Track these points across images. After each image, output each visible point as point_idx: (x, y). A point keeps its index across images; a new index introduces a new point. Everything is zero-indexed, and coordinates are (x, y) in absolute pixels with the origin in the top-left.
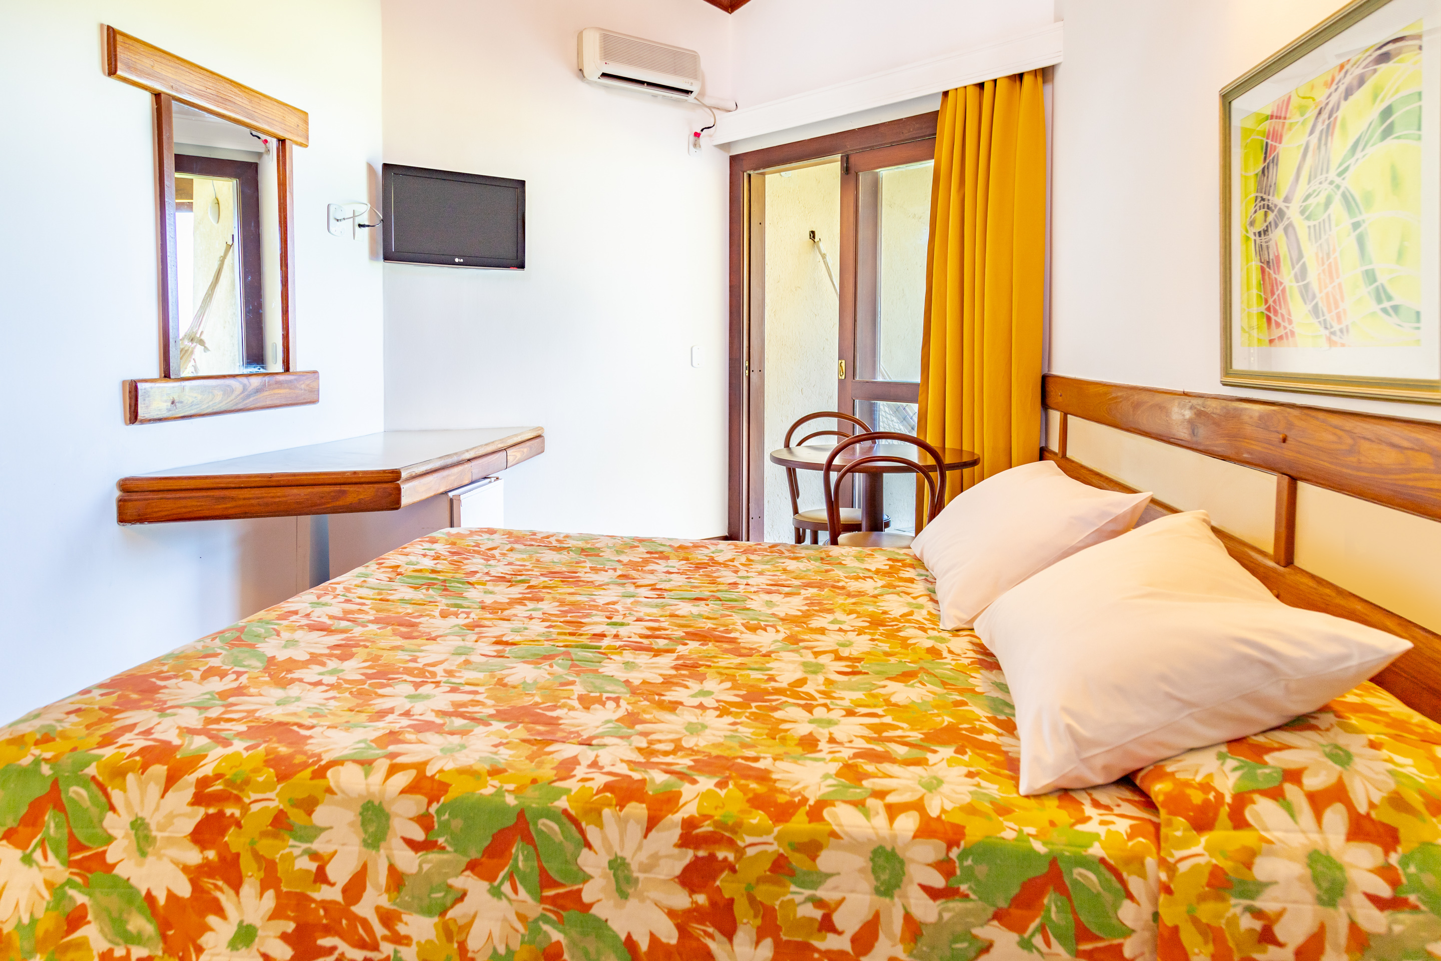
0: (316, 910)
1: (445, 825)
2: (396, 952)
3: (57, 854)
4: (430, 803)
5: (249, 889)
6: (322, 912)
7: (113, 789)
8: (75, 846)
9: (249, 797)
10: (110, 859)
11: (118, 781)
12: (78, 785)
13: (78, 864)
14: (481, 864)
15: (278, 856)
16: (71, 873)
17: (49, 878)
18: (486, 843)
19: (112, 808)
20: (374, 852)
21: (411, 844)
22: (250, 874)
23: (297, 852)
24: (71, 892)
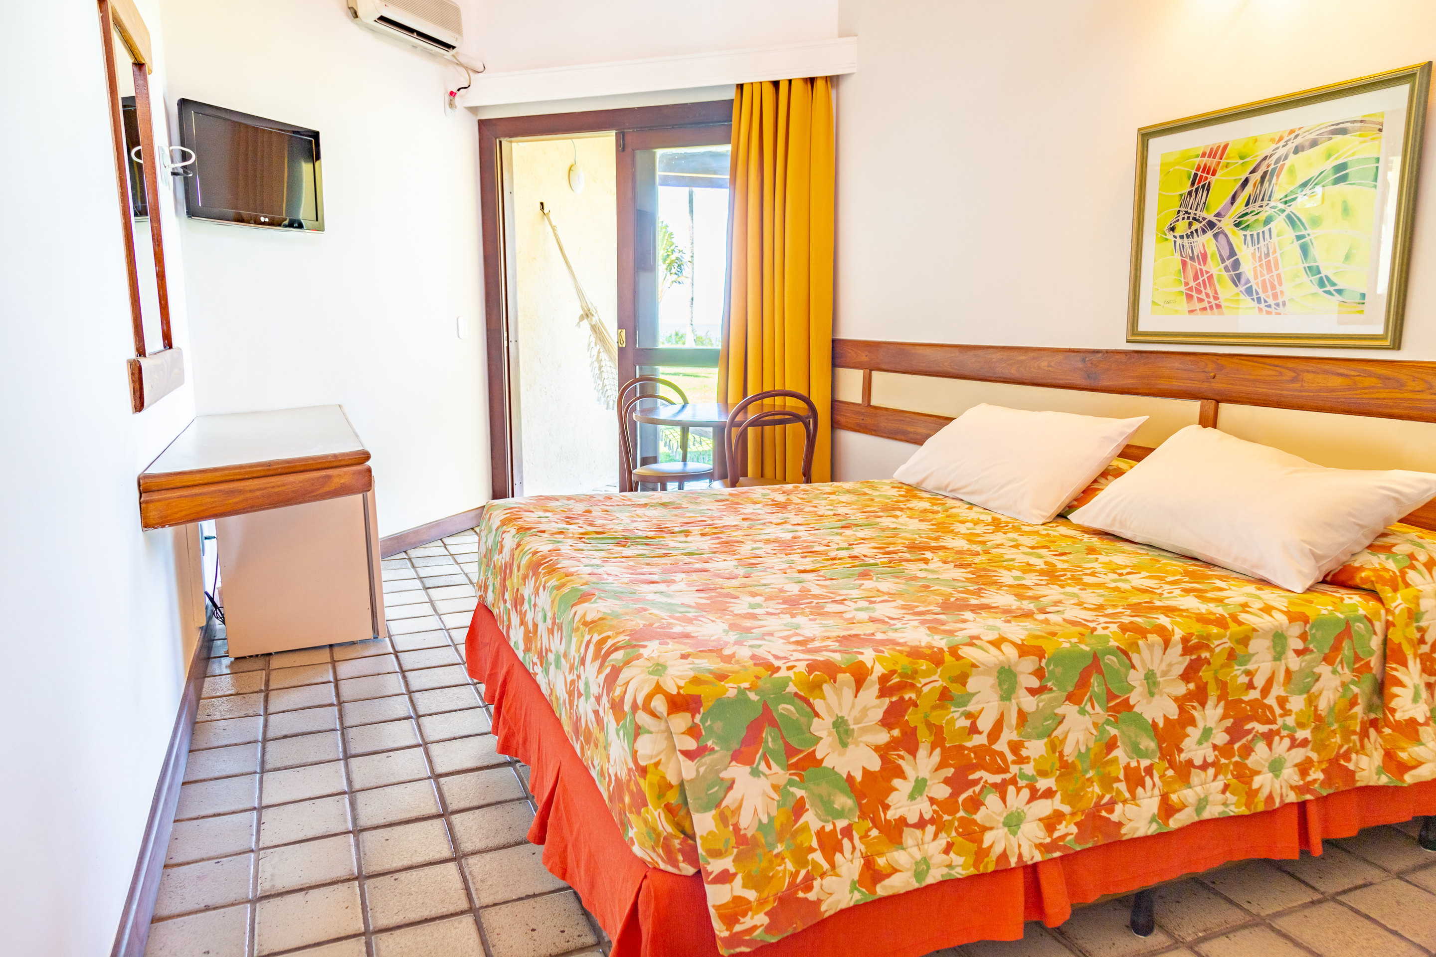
0: (969, 755)
1: (1052, 672)
2: (1021, 769)
3: (778, 763)
4: (1040, 661)
5: (922, 753)
6: (972, 755)
7: (814, 699)
8: (791, 751)
9: (920, 683)
10: (819, 756)
11: (817, 692)
12: (784, 703)
13: (795, 766)
14: (1074, 694)
15: (944, 722)
16: (791, 774)
17: (775, 782)
18: (1076, 679)
19: (817, 715)
20: (1008, 702)
21: (1032, 692)
22: (924, 740)
23: (956, 715)
24: (793, 789)
